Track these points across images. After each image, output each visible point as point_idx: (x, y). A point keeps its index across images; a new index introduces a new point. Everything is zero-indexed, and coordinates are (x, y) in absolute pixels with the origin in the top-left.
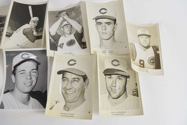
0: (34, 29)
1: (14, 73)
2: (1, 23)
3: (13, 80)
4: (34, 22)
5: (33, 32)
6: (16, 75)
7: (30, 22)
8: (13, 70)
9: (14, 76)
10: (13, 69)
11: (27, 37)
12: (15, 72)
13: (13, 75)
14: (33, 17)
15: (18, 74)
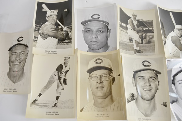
0: (180, 38)
1: (173, 82)
2: (147, 29)
3: (174, 90)
4: (179, 30)
5: (180, 40)
6: (176, 85)
7: (175, 30)
8: (172, 80)
9: (174, 86)
10: (172, 78)
11: (176, 45)
12: (175, 82)
13: (173, 84)
14: (177, 25)
15: (177, 84)
